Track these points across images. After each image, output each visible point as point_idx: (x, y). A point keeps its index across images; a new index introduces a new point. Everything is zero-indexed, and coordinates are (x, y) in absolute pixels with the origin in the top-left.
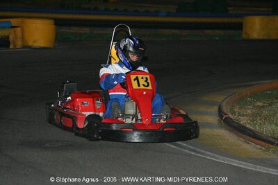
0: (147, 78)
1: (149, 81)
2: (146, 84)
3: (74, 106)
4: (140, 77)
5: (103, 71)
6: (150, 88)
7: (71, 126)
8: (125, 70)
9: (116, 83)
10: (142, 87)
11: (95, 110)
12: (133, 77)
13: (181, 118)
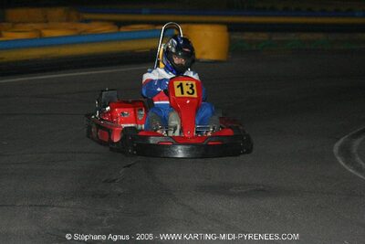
0: (192, 85)
1: (194, 88)
2: (191, 91)
3: (112, 117)
4: (184, 83)
5: (147, 77)
6: (195, 95)
7: (107, 140)
8: (169, 76)
9: (159, 89)
10: (186, 95)
11: (136, 121)
12: (176, 83)
13: (230, 130)
